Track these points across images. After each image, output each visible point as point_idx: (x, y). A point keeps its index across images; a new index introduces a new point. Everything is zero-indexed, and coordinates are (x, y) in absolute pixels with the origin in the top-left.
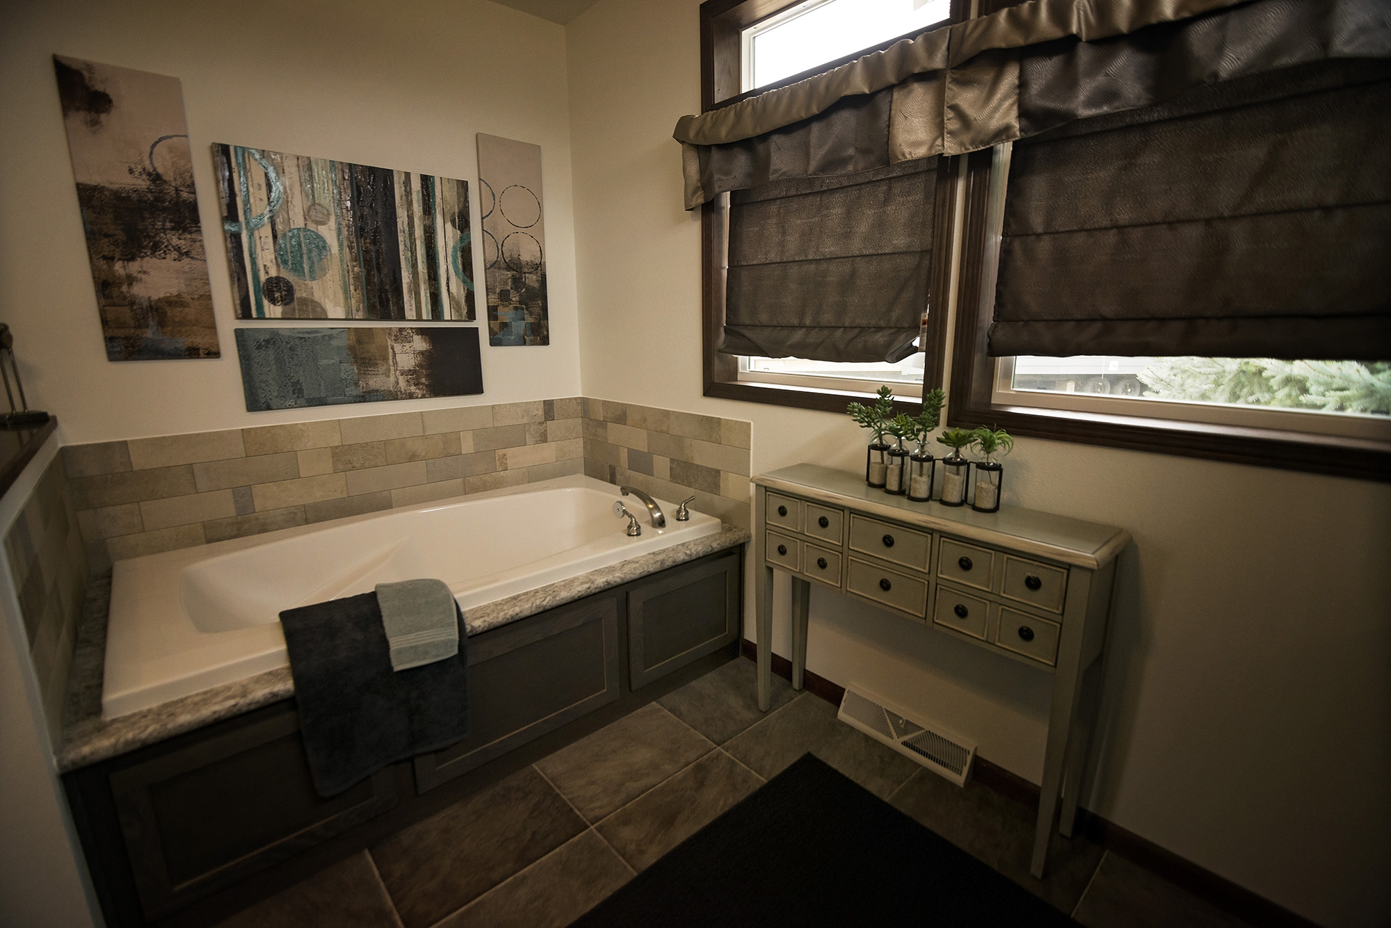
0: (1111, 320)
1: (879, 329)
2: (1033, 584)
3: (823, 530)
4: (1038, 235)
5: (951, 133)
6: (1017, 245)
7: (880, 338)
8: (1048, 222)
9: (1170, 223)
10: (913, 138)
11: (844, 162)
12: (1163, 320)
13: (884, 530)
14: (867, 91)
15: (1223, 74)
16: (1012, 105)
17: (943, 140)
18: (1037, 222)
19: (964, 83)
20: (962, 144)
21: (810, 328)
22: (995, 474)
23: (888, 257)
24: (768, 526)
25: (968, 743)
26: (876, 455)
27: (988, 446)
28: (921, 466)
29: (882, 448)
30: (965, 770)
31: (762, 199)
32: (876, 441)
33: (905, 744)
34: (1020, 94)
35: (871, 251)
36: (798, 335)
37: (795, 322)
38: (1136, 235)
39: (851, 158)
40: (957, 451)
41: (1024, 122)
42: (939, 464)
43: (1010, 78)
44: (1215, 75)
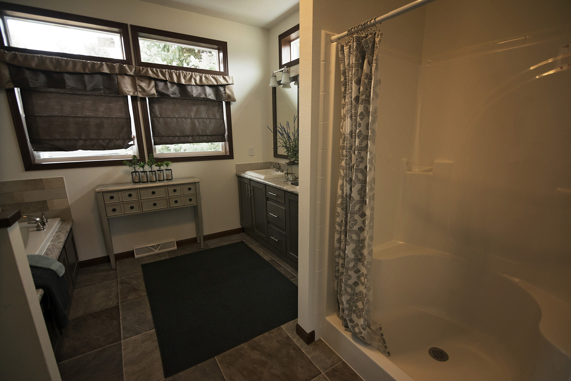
0: (179, 136)
1: (117, 140)
2: (190, 189)
3: (131, 197)
4: (159, 118)
5: (139, 91)
6: (154, 119)
7: (120, 142)
8: (161, 115)
9: (185, 118)
10: (128, 90)
11: (99, 90)
12: (188, 136)
13: (151, 191)
14: (109, 73)
15: (194, 95)
16: (154, 89)
17: (137, 92)
18: (158, 114)
19: (142, 81)
20: (143, 95)
21: (85, 140)
22: (170, 171)
23: (115, 119)
24: (106, 205)
25: (174, 240)
26: (134, 174)
27: (167, 165)
28: (152, 173)
29: (136, 172)
30: (176, 245)
31: (44, 91)
32: (134, 170)
33: (159, 250)
34: (155, 87)
35: (107, 116)
36: (81, 143)
37: (77, 138)
38: (179, 119)
39: (102, 89)
40: (160, 168)
41: (157, 94)
42: (148, 173)
43: (153, 83)
44: (193, 96)
